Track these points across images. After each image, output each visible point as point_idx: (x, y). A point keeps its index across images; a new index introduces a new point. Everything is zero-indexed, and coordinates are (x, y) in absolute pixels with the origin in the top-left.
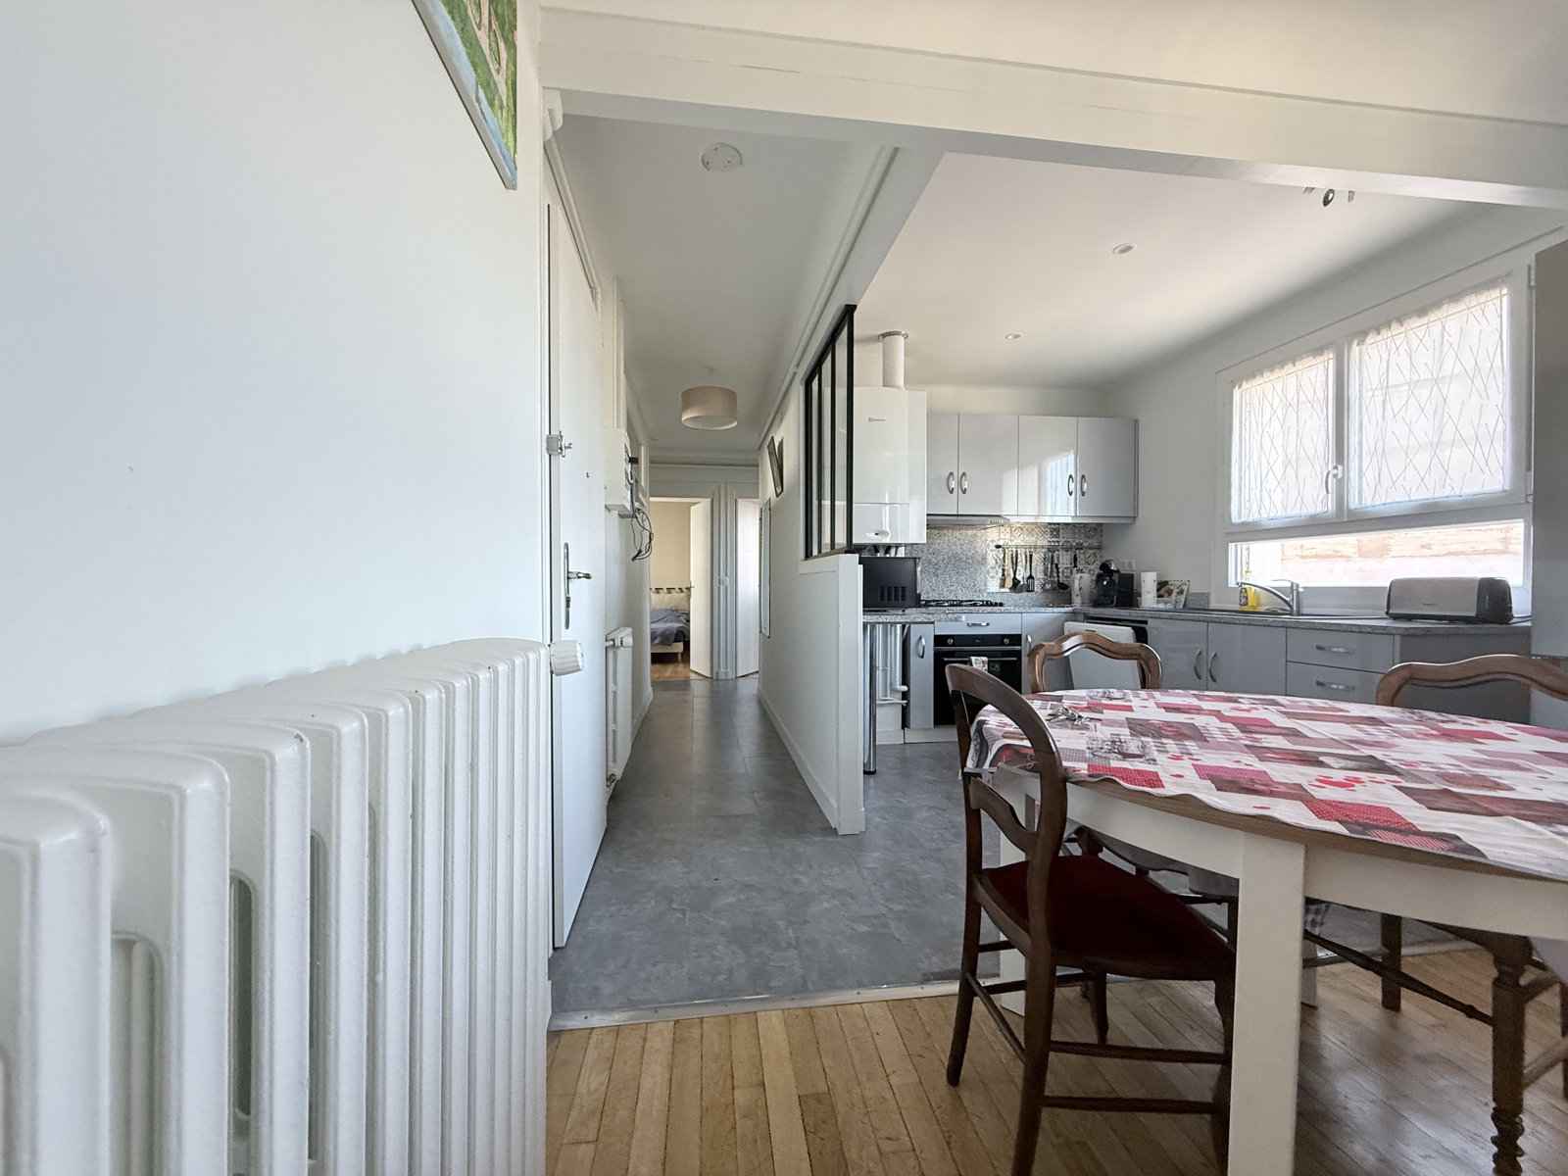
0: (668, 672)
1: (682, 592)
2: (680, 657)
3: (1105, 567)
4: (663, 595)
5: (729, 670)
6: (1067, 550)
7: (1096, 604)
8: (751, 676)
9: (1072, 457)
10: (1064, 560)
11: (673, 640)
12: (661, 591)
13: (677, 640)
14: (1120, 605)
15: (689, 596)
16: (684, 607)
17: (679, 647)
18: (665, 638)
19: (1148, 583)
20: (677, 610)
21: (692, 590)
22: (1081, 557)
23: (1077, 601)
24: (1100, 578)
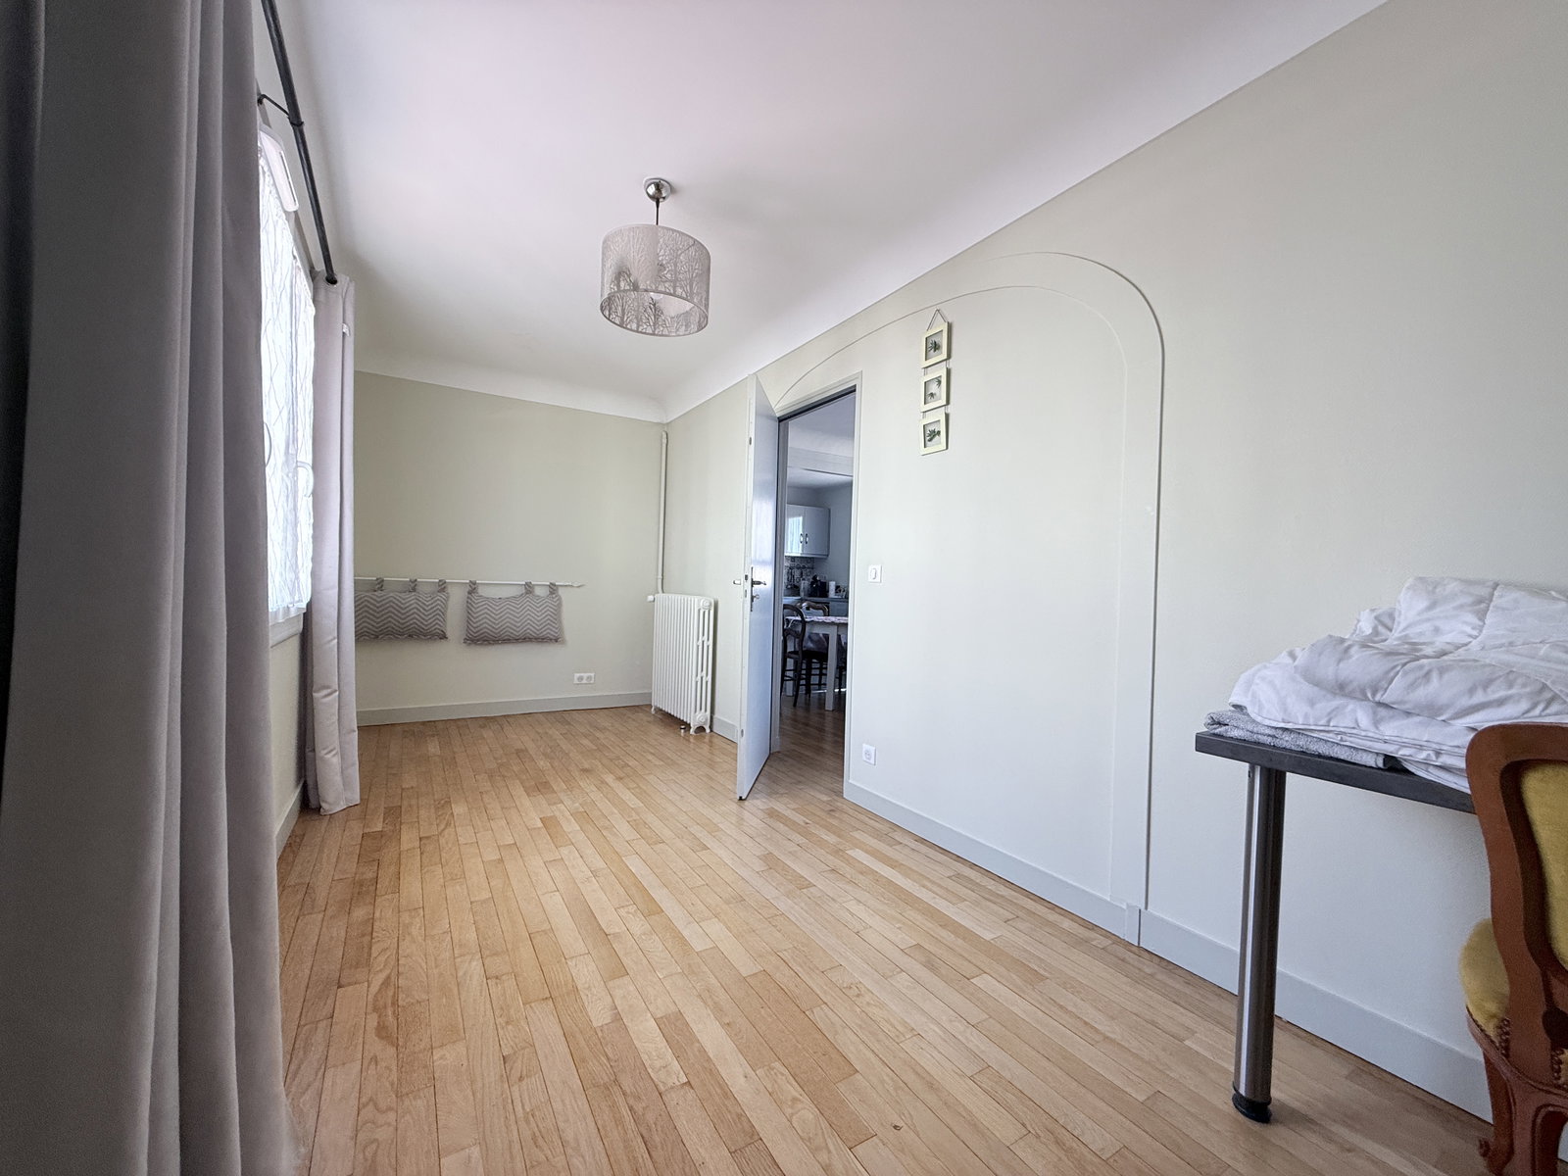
3: (815, 578)
6: (798, 568)
7: (810, 596)
9: (801, 518)
10: (797, 573)
14: (820, 596)
19: (832, 585)
22: (804, 573)
23: (802, 594)
24: (812, 584)
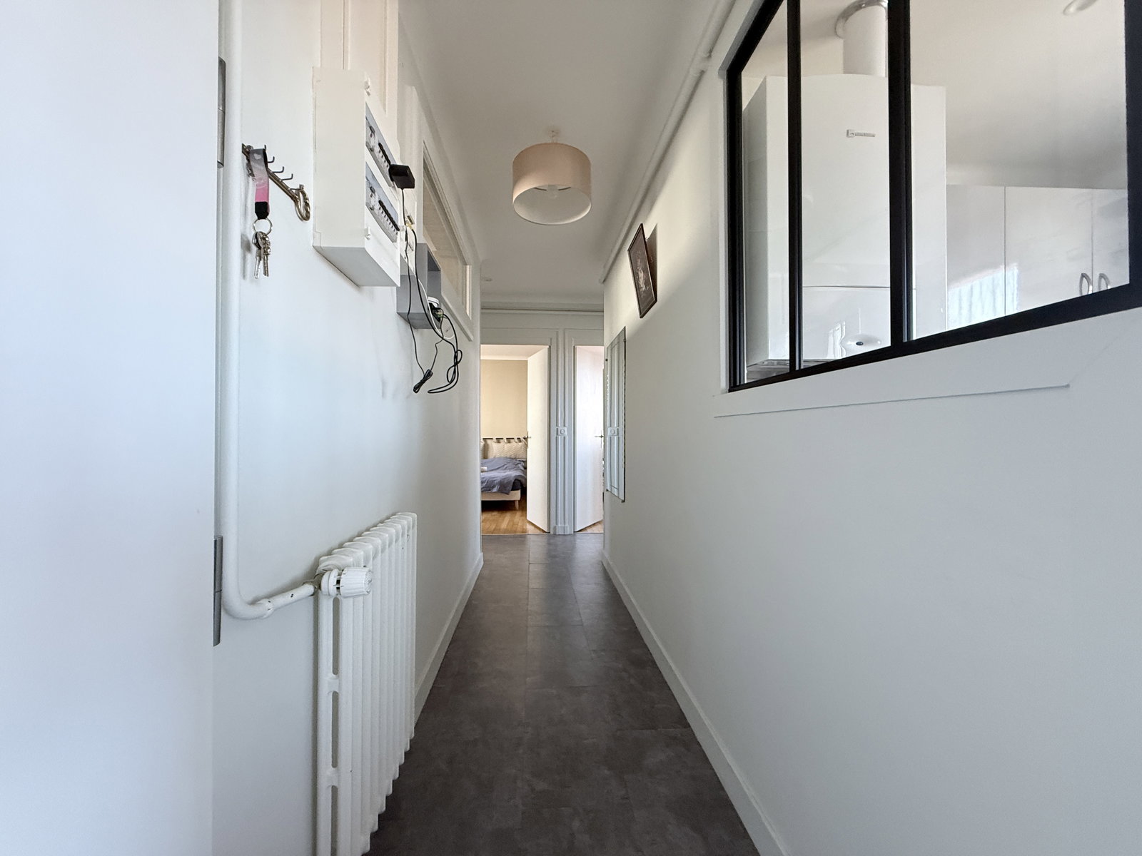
0: (505, 521)
1: (520, 442)
2: (517, 504)
4: (504, 444)
5: (567, 525)
8: (589, 531)
11: (511, 487)
12: (501, 440)
13: (514, 488)
15: (526, 446)
16: (521, 455)
17: (516, 495)
18: (504, 487)
20: (515, 458)
21: (529, 440)
